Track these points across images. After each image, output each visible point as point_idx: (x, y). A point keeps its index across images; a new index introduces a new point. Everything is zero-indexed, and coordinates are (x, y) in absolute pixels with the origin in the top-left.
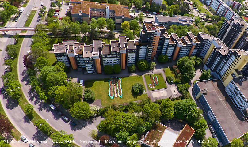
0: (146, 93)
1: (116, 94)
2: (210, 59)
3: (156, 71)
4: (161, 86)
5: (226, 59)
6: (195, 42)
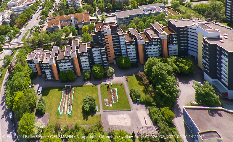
6: (163, 34)
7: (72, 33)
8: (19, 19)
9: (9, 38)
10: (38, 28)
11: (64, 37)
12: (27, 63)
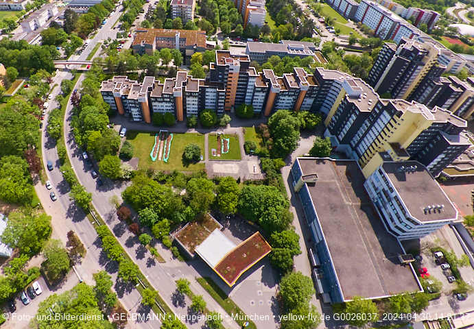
0: (204, 162)
1: (160, 156)
2: (336, 118)
3: (230, 129)
5: (369, 120)
6: (305, 84)
9: (64, 51)
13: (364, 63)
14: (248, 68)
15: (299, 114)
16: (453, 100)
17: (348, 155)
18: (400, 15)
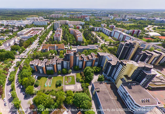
2: (105, 68)
3: (72, 74)
4: (73, 83)
6: (95, 58)
7: (54, 53)
8: (25, 43)
9: (19, 52)
10: (36, 49)
11: (50, 55)
12: (30, 66)
13: (114, 49)
14: (76, 54)
15: (93, 67)
16: (149, 59)
17: (111, 80)
18: (126, 33)
